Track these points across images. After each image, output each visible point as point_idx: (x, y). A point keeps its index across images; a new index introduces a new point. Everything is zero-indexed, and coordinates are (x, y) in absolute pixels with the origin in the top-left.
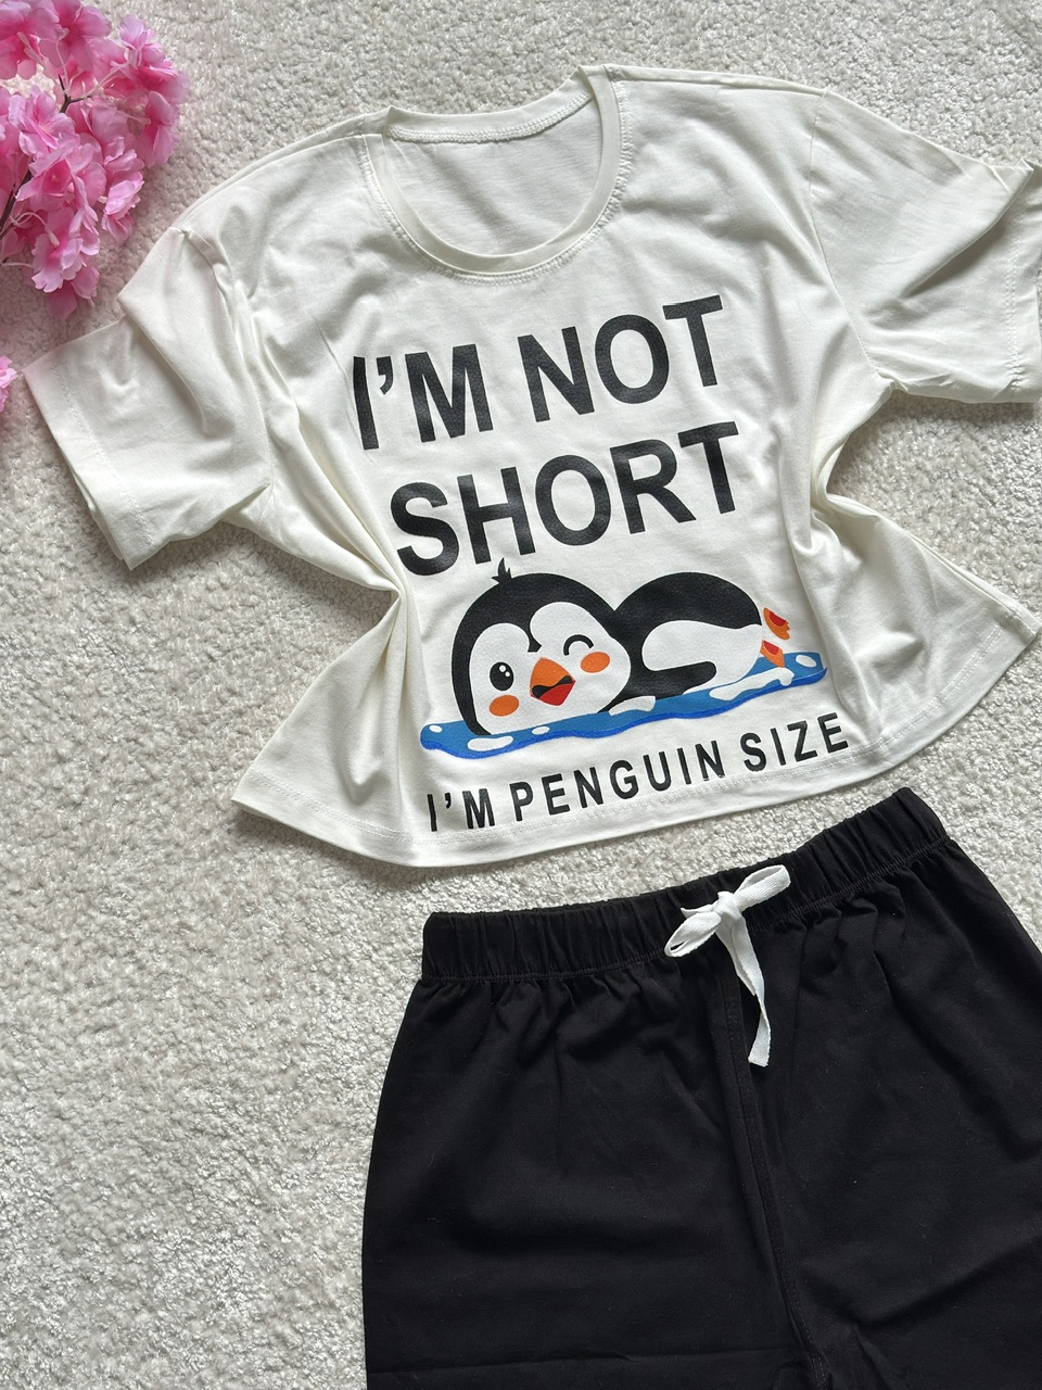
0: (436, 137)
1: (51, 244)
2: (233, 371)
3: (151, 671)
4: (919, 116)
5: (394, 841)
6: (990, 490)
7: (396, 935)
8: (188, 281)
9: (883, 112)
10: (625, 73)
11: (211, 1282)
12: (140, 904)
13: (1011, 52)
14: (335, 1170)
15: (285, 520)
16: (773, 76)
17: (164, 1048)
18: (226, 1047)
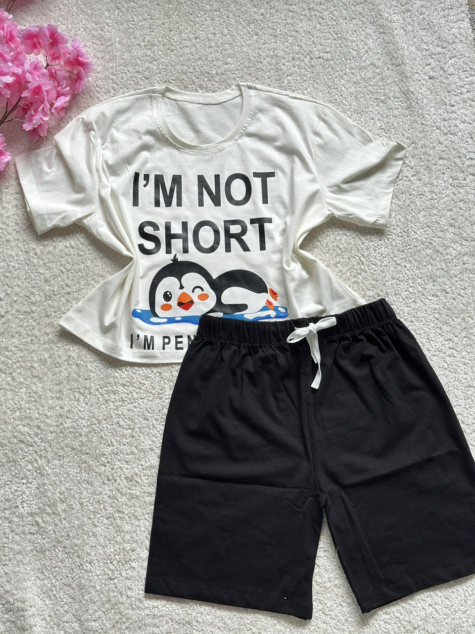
0: (181, 99)
1: (32, 114)
2: (90, 170)
3: (39, 273)
4: (361, 120)
5: (114, 348)
6: (363, 259)
7: (110, 384)
8: (81, 136)
9: (348, 116)
10: (255, 87)
11: (15, 497)
12: (18, 356)
13: (400, 101)
14: (69, 466)
15: (98, 226)
16: (310, 97)
17: (15, 409)
18: (38, 413)
